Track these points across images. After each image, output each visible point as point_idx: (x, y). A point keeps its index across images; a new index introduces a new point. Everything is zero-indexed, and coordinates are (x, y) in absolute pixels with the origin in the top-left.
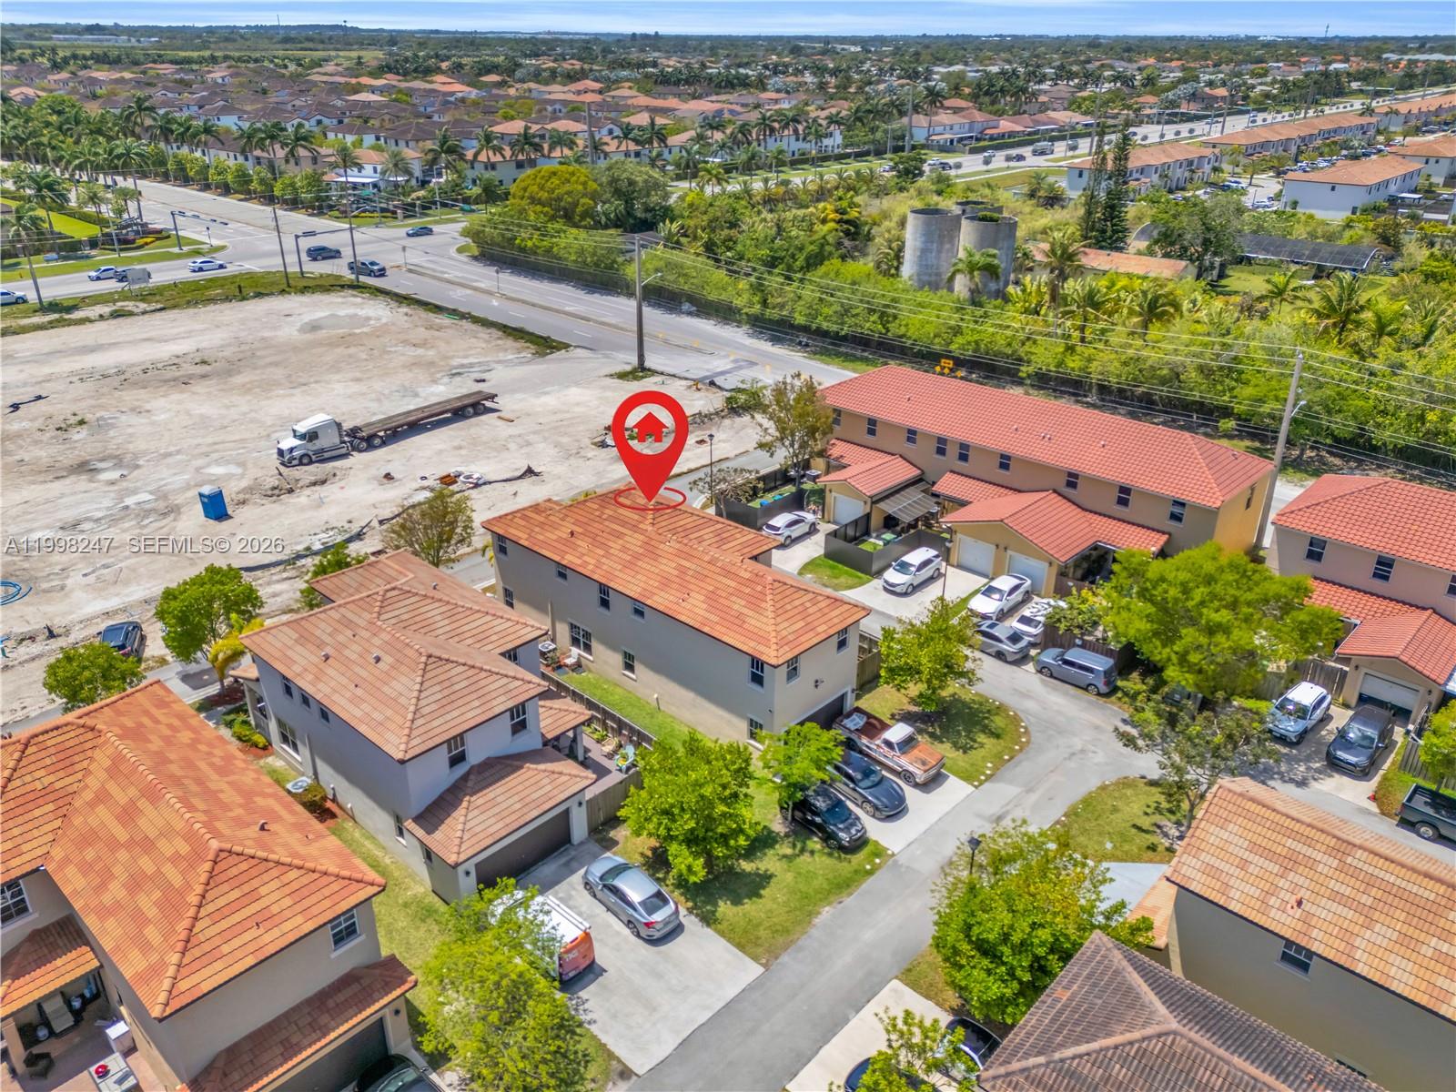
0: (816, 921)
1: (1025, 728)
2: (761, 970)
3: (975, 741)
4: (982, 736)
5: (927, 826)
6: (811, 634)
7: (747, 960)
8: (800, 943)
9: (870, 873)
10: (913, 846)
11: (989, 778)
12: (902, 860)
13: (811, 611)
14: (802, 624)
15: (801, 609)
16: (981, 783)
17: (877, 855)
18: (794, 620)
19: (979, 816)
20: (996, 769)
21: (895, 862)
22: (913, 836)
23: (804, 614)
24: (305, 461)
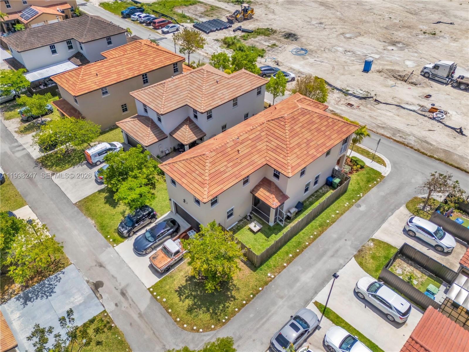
0: (89, 219)
1: (197, 331)
2: (74, 202)
3: (186, 298)
4: (191, 303)
5: (126, 262)
6: (180, 177)
7: (80, 200)
8: (81, 213)
9: (106, 237)
10: (116, 255)
11: (155, 297)
12: (110, 249)
13: (194, 174)
14: (184, 172)
15: (193, 169)
16: (152, 293)
17: (114, 240)
18: (186, 168)
19: (128, 285)
20: (160, 301)
21: (110, 247)
22: (122, 255)
23: (190, 172)
24: (427, 75)
